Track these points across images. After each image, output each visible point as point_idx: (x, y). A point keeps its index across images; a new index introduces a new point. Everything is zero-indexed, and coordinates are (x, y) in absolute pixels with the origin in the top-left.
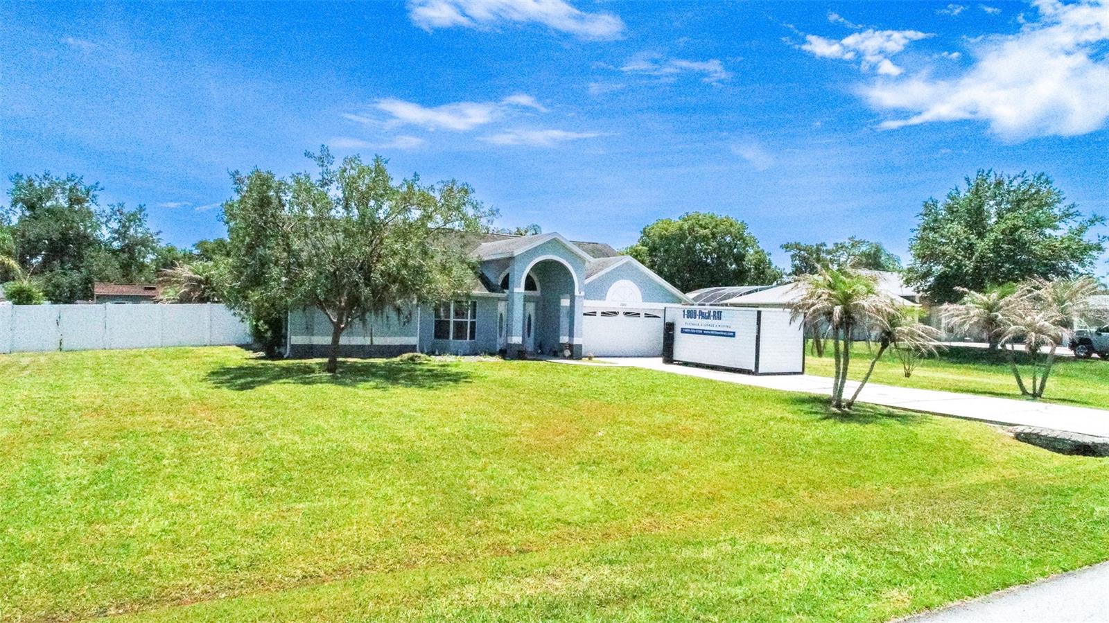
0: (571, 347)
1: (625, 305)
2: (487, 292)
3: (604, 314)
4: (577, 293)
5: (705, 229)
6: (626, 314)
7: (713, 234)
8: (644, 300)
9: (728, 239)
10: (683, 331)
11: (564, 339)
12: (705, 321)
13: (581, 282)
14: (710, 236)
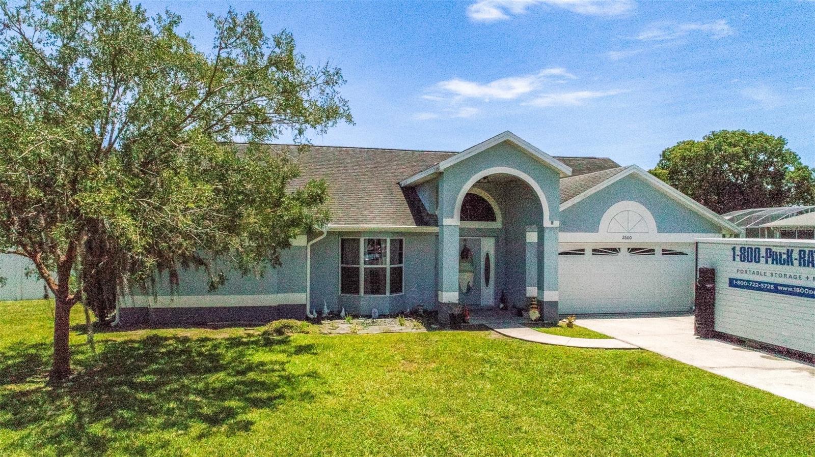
0: (540, 305)
1: (630, 238)
2: (414, 226)
3: (596, 251)
4: (547, 223)
5: (735, 146)
6: (633, 250)
7: (745, 151)
8: (660, 230)
9: (762, 157)
10: (733, 283)
11: (532, 291)
12: (779, 268)
13: (553, 209)
14: (741, 154)
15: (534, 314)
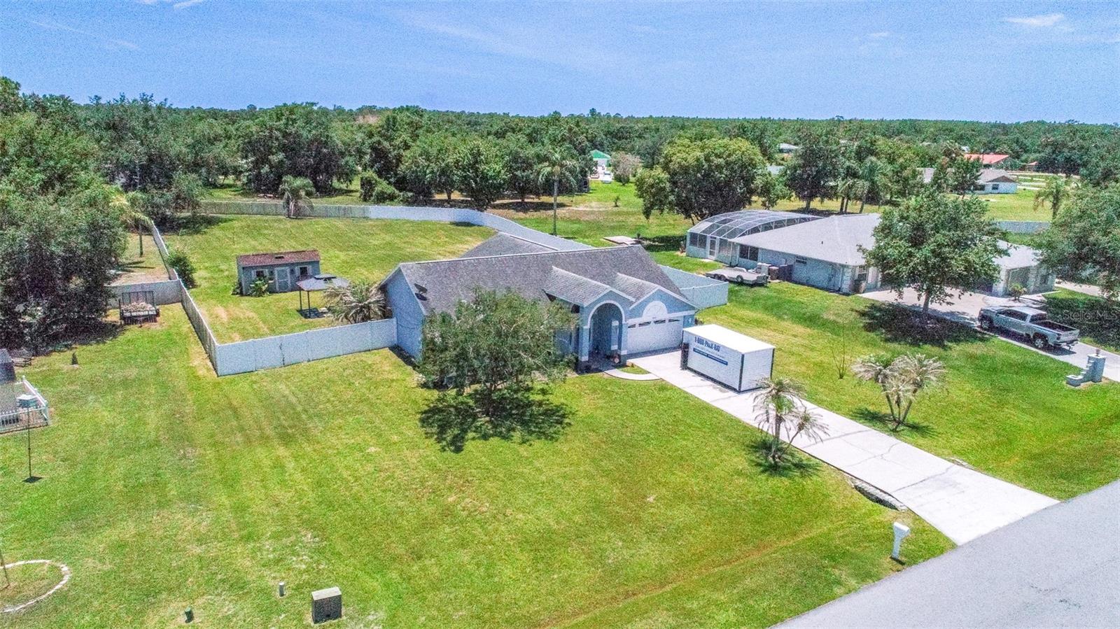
0: (619, 357)
1: (655, 317)
3: (640, 325)
4: (623, 317)
6: (656, 322)
8: (669, 312)
10: (694, 350)
12: (707, 348)
13: (625, 311)
15: (617, 361)
